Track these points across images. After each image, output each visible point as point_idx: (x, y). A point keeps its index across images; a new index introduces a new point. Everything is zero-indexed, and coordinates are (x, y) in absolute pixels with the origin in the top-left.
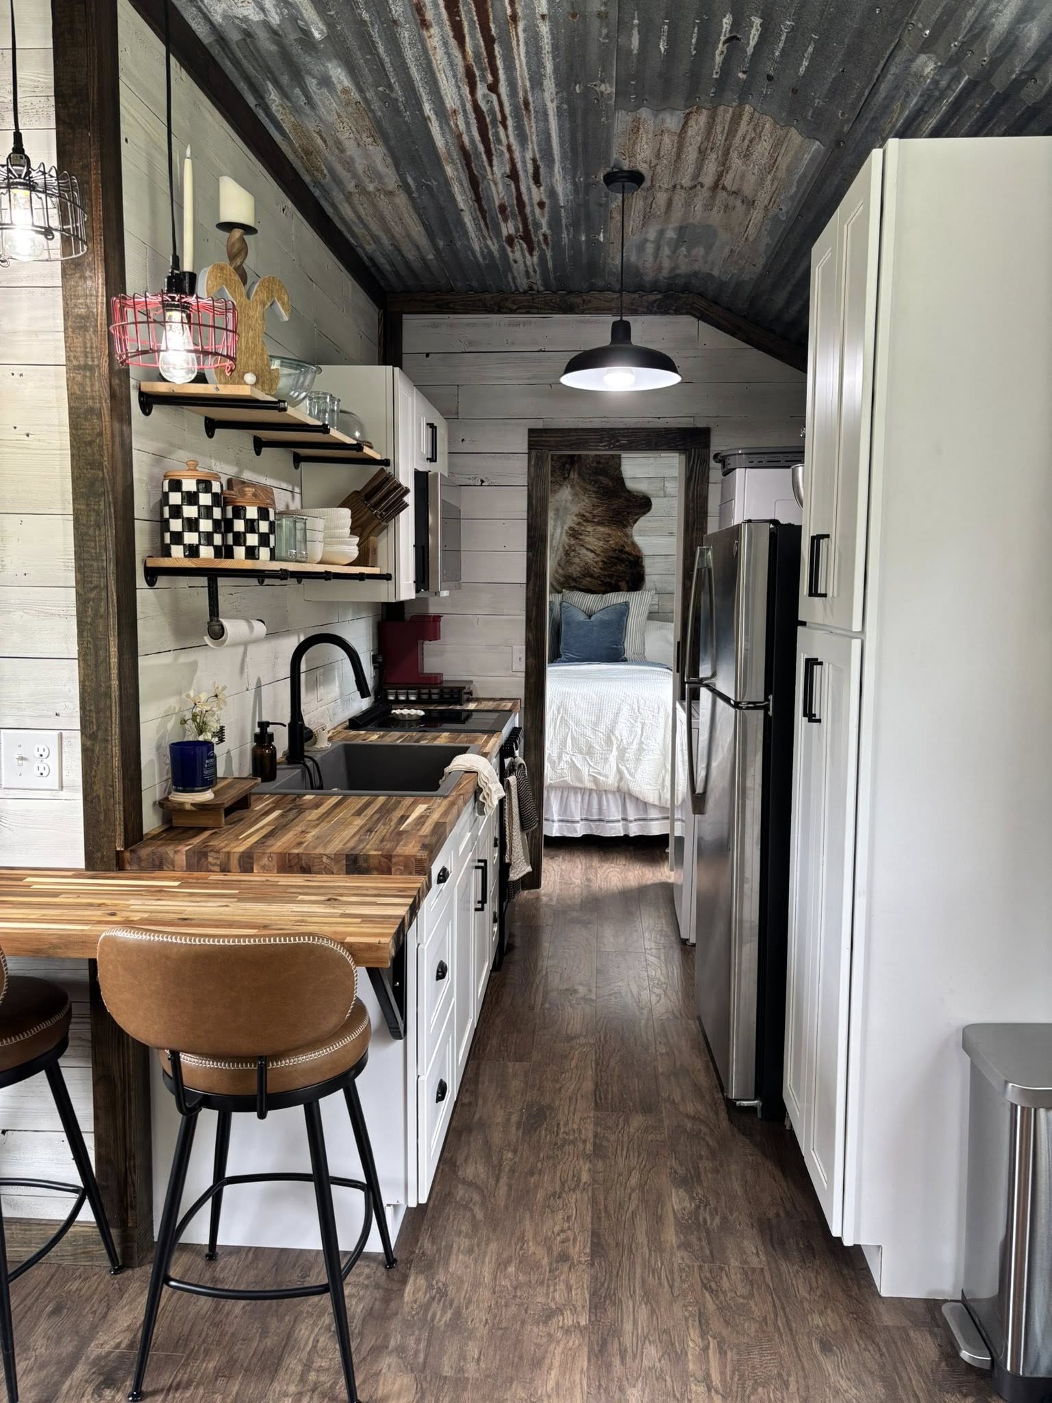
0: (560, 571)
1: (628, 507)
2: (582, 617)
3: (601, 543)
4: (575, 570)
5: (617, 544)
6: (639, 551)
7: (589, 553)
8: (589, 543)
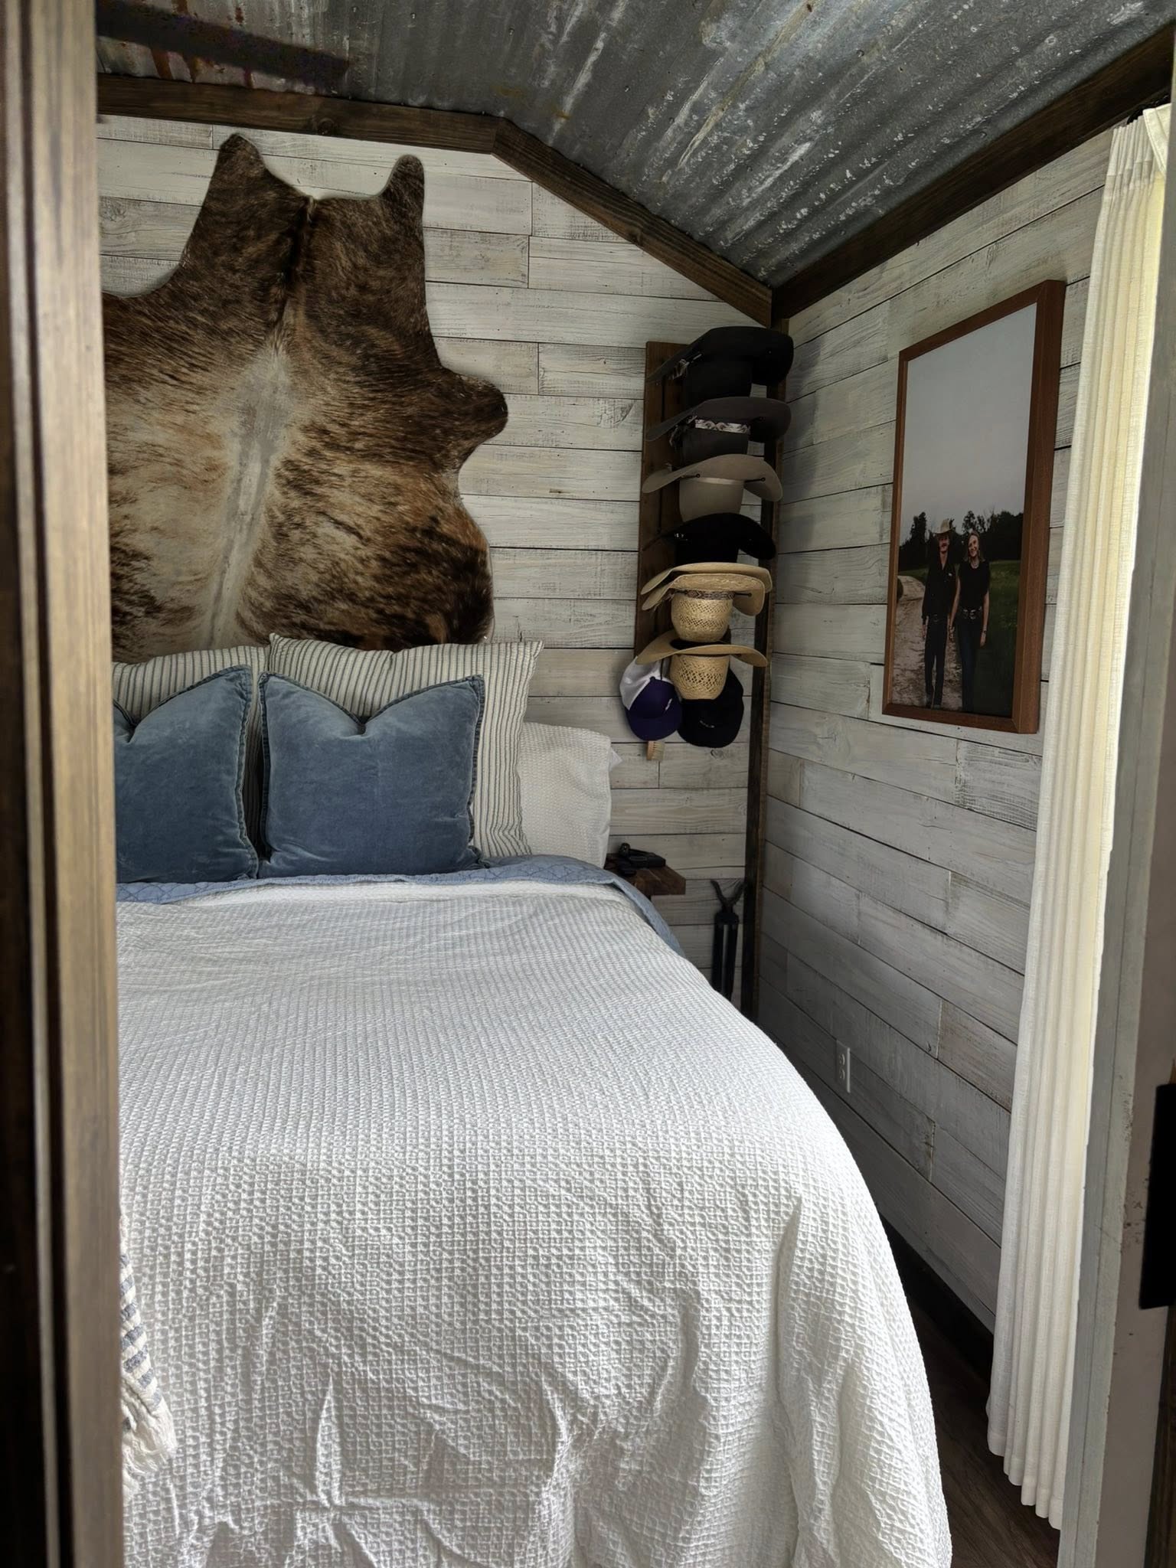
0: (263, 581)
1: (447, 414)
2: (338, 728)
3: (375, 510)
4: (304, 581)
5: (417, 512)
6: (477, 534)
7: (341, 535)
8: (342, 508)
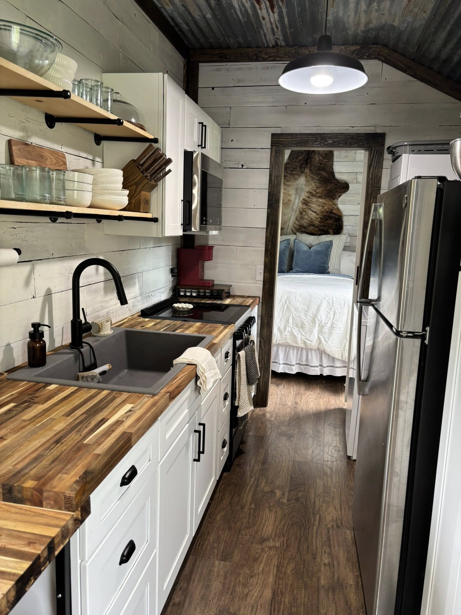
0: (297, 223)
1: (336, 188)
2: (306, 248)
3: (320, 208)
4: (305, 222)
5: (329, 208)
6: (341, 213)
7: (313, 213)
8: (313, 208)
